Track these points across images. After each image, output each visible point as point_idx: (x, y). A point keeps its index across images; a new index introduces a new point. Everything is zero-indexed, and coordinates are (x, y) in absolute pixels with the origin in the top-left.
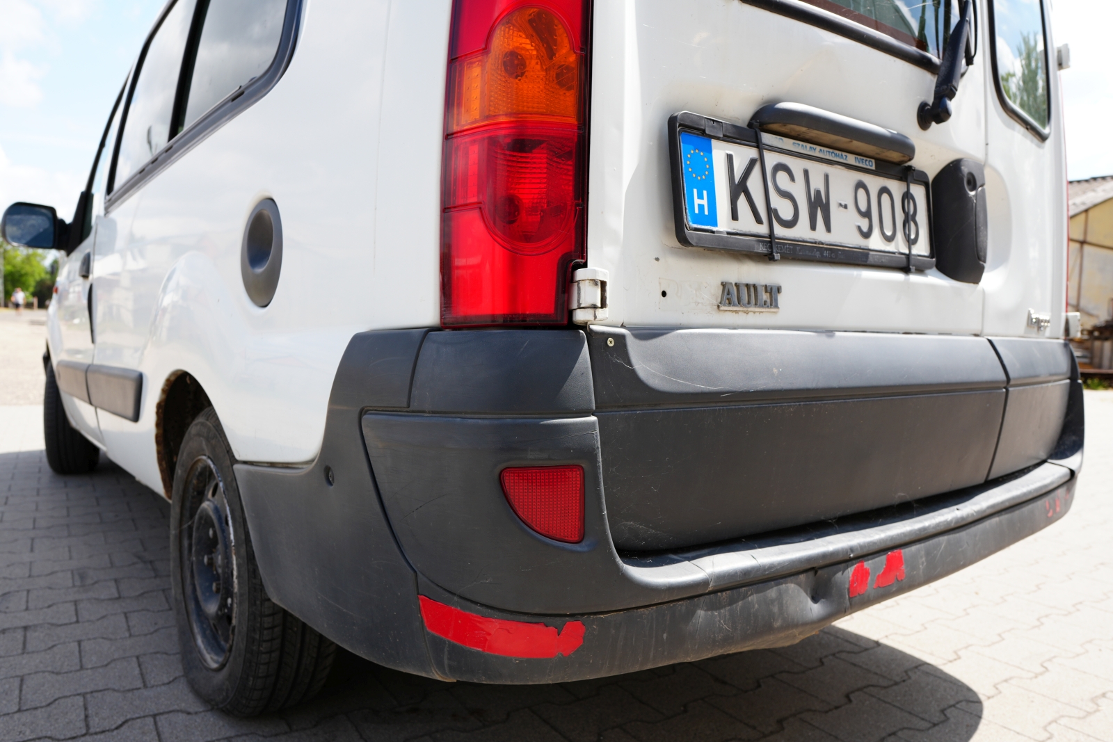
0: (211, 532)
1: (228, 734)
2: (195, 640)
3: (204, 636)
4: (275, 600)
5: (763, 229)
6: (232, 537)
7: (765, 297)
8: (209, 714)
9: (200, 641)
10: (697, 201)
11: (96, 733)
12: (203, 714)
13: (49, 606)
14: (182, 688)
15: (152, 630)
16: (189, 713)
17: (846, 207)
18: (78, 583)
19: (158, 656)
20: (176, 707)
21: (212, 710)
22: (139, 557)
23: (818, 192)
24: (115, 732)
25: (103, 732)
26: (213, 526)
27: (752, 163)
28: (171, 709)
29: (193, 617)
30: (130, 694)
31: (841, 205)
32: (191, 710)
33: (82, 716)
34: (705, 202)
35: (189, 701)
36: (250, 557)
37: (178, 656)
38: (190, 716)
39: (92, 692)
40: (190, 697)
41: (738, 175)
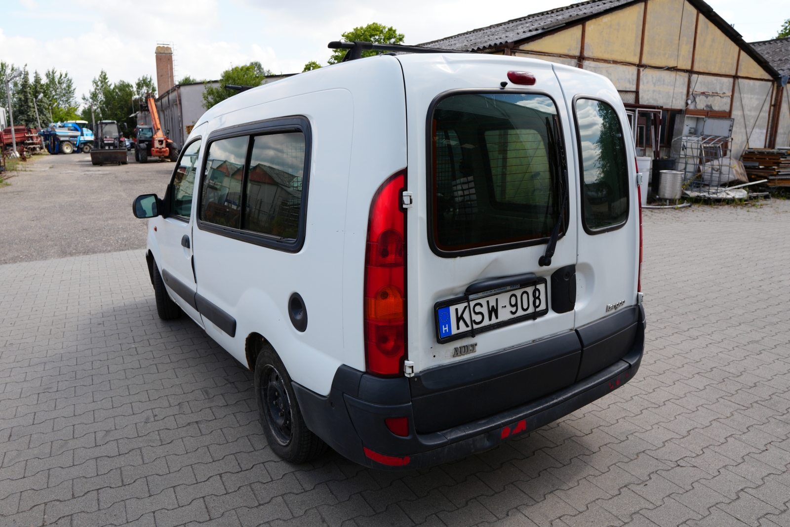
0: (276, 394)
1: (292, 471)
2: (272, 432)
3: (275, 431)
4: (310, 429)
5: (470, 328)
6: (289, 402)
7: (471, 348)
8: (283, 462)
9: (273, 432)
10: (444, 329)
11: (245, 470)
12: (280, 462)
13: (200, 411)
14: (268, 451)
15: (248, 423)
16: (275, 462)
17: (505, 306)
18: (206, 397)
19: (255, 435)
20: (269, 459)
21: (283, 460)
22: (227, 380)
23: (493, 307)
24: (251, 470)
25: (247, 470)
26: (277, 391)
27: (465, 308)
28: (268, 460)
29: (269, 423)
30: (250, 454)
31: (503, 307)
32: (275, 460)
33: (237, 464)
34: (447, 328)
35: (274, 457)
36: (299, 411)
37: (262, 435)
38: (276, 463)
39: (236, 453)
40: (273, 455)
41: (459, 315)
